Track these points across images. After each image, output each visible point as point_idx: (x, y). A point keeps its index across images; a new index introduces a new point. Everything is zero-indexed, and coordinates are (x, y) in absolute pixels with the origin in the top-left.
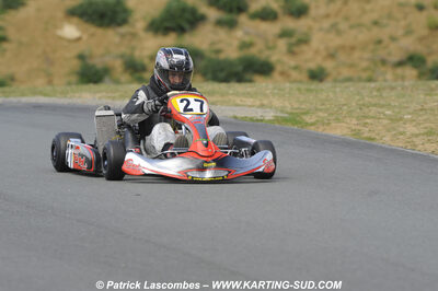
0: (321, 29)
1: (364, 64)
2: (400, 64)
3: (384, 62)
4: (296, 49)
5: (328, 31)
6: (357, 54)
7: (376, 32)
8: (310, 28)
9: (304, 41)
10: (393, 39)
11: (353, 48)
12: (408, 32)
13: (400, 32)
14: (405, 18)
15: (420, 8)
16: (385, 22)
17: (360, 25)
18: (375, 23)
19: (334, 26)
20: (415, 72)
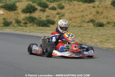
0: (68, 12)
1: (79, 22)
2: (88, 22)
3: (84, 21)
4: (61, 18)
6: (77, 19)
7: (82, 14)
8: (65, 12)
9: (63, 15)
10: (87, 15)
11: (76, 18)
12: (91, 14)
13: (89, 14)
14: (90, 10)
15: (94, 7)
16: (84, 11)
17: (78, 12)
18: (82, 11)
19: (71, 12)
20: (92, 24)
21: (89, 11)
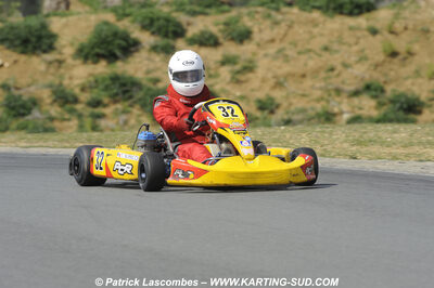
0: (266, 55)
1: (318, 93)
2: (356, 93)
3: (338, 91)
4: (242, 78)
5: (275, 58)
6: (308, 82)
7: (326, 59)
8: (254, 54)
9: (249, 68)
10: (346, 66)
11: (304, 76)
12: (362, 59)
13: (353, 59)
14: (356, 44)
15: (374, 32)
16: (335, 46)
17: (310, 51)
18: (326, 49)
19: (280, 51)
20: (373, 103)
21: (355, 48)
